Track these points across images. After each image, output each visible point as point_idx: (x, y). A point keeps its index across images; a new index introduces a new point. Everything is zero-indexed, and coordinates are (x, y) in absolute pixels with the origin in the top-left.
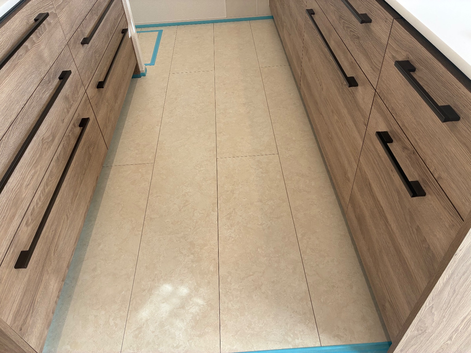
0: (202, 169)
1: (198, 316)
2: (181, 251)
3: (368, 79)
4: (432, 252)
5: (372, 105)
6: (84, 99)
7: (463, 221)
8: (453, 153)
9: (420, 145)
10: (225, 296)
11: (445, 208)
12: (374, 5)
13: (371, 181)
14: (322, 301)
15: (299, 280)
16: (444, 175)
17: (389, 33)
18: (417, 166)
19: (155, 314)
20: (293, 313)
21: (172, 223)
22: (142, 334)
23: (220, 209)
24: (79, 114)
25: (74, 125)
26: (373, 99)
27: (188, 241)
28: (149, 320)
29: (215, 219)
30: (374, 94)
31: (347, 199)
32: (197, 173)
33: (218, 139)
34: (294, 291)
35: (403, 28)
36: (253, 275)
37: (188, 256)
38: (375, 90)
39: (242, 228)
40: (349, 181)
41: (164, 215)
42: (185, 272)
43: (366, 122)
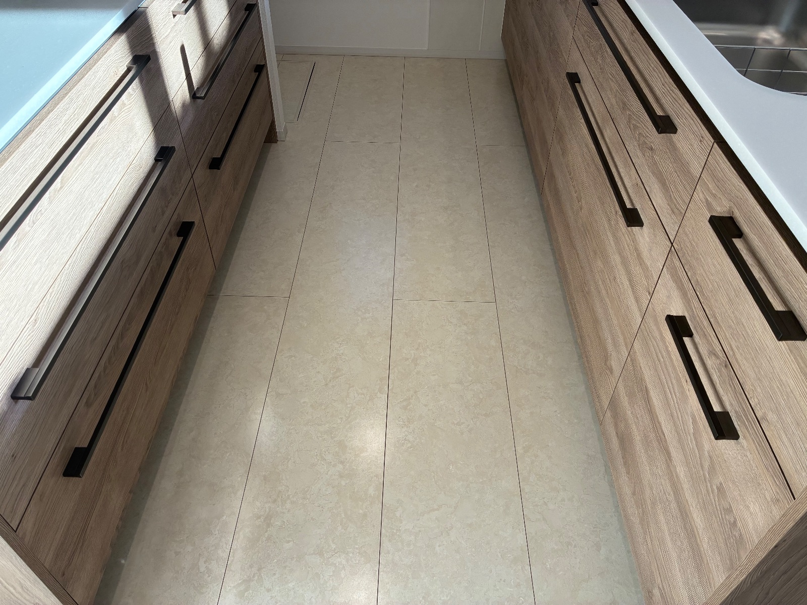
0: (367, 315)
1: (343, 571)
2: (323, 455)
3: (661, 222)
4: (740, 530)
5: (664, 266)
6: (188, 189)
7: (795, 499)
8: (789, 386)
9: (738, 356)
10: (390, 541)
11: (767, 469)
12: (684, 108)
13: (650, 386)
14: (548, 566)
15: (513, 527)
16: (771, 416)
17: (705, 161)
18: (730, 389)
19: (274, 560)
20: (499, 582)
21: (312, 406)
22: (251, 592)
23: (392, 388)
24: (179, 215)
25: (170, 234)
26: (666, 257)
27: (335, 439)
28: (264, 570)
29: (382, 407)
30: (669, 249)
31: (606, 403)
32: (359, 322)
33: (398, 265)
34: (503, 544)
35: (729, 163)
36: (438, 510)
37: (335, 466)
38: (672, 244)
39: (426, 426)
40: (611, 373)
41: (299, 390)
42: (327, 493)
43: (651, 290)
